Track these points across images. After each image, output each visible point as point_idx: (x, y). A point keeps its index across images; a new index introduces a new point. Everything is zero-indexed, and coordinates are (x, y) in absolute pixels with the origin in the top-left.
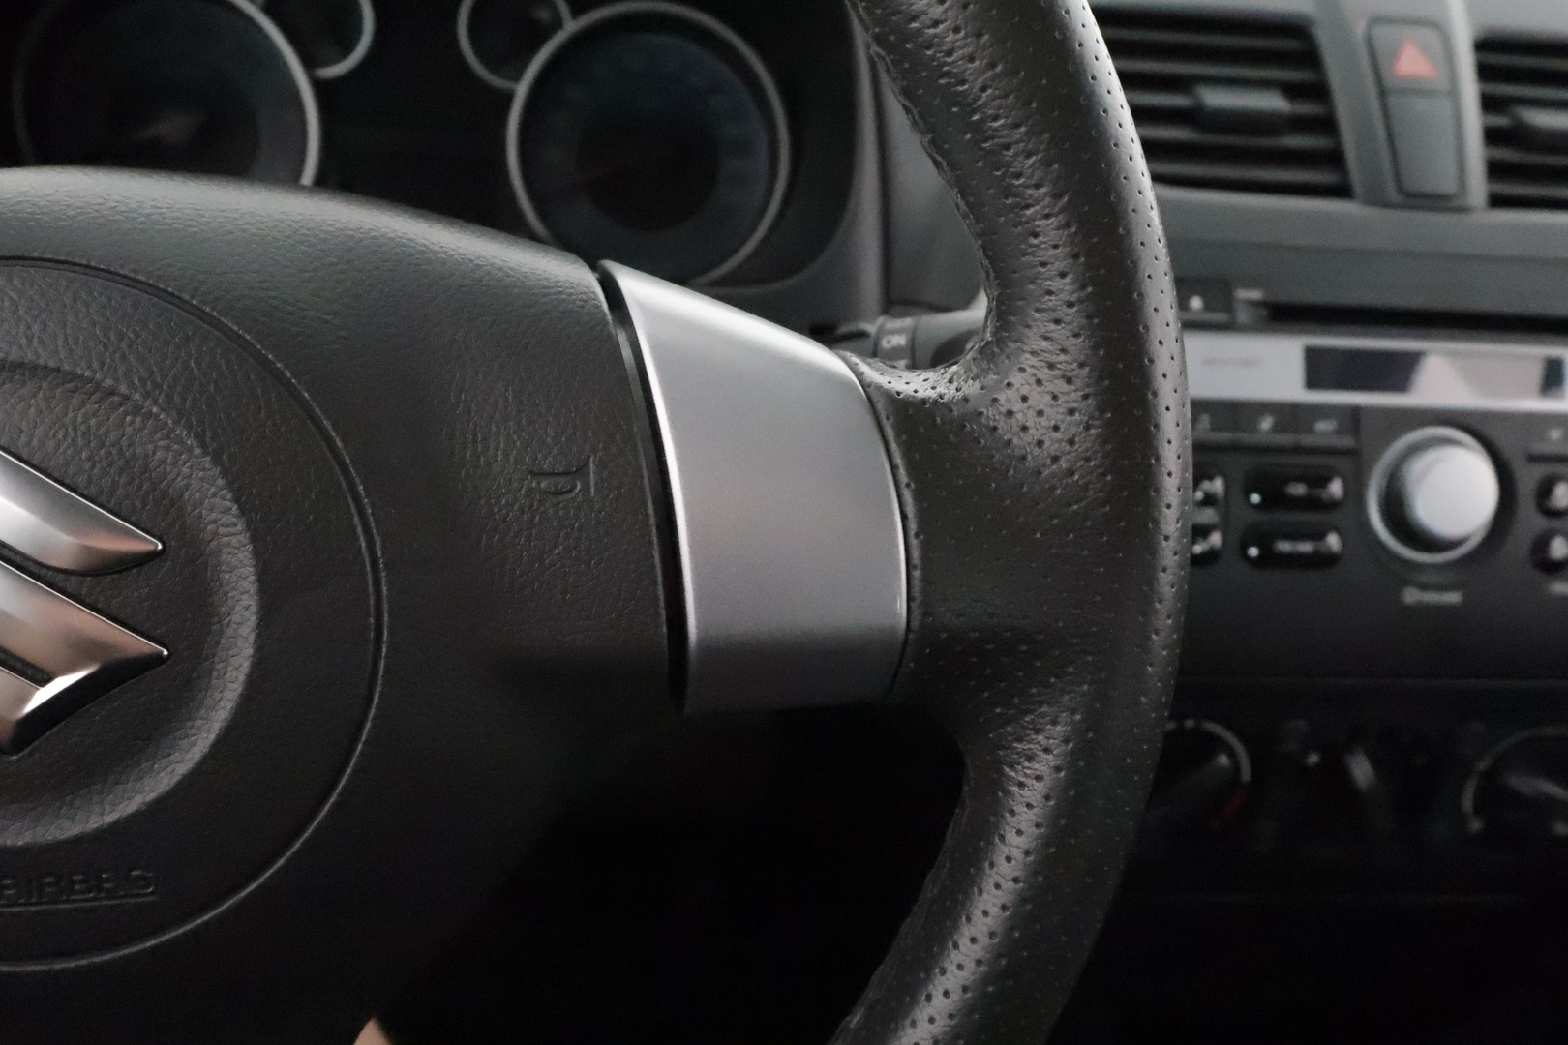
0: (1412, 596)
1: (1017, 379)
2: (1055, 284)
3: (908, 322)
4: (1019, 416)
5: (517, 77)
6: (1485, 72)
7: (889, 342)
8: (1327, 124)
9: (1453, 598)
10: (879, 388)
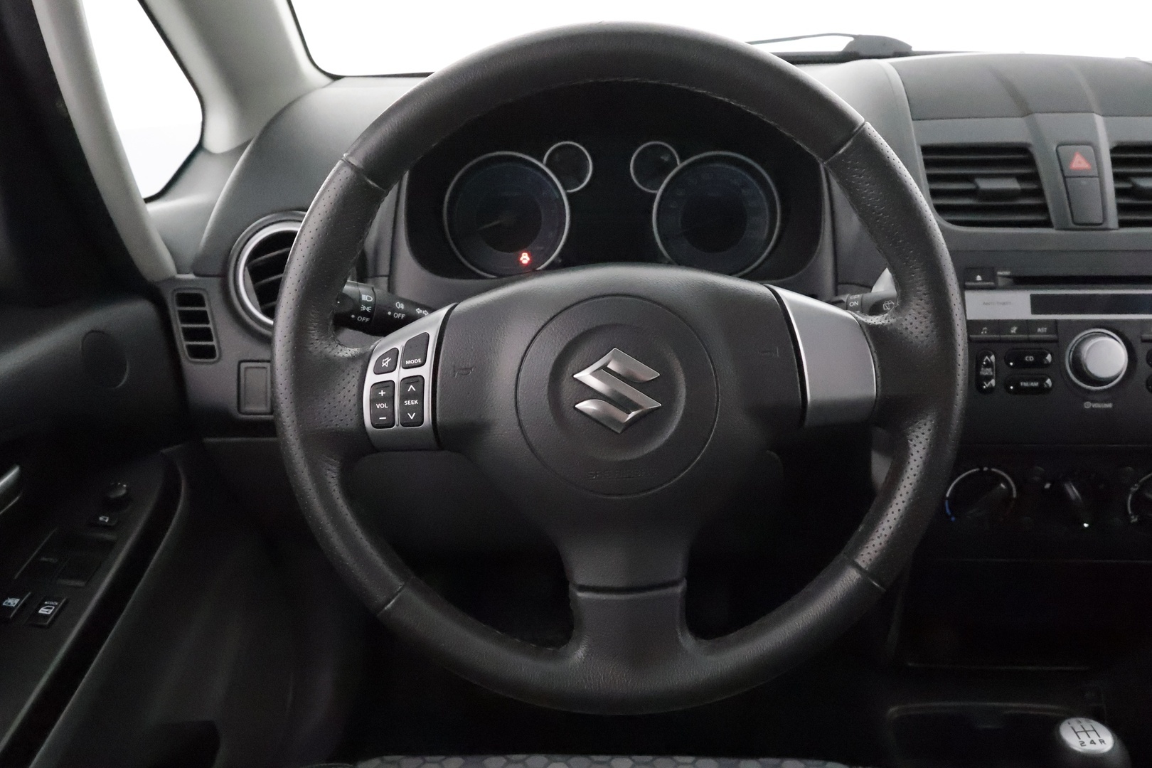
0: (1088, 405)
1: (908, 317)
2: (921, 288)
3: (859, 296)
4: (909, 329)
5: (657, 189)
6: (1115, 162)
7: (852, 304)
8: (1039, 193)
9: (1109, 405)
10: (863, 322)
